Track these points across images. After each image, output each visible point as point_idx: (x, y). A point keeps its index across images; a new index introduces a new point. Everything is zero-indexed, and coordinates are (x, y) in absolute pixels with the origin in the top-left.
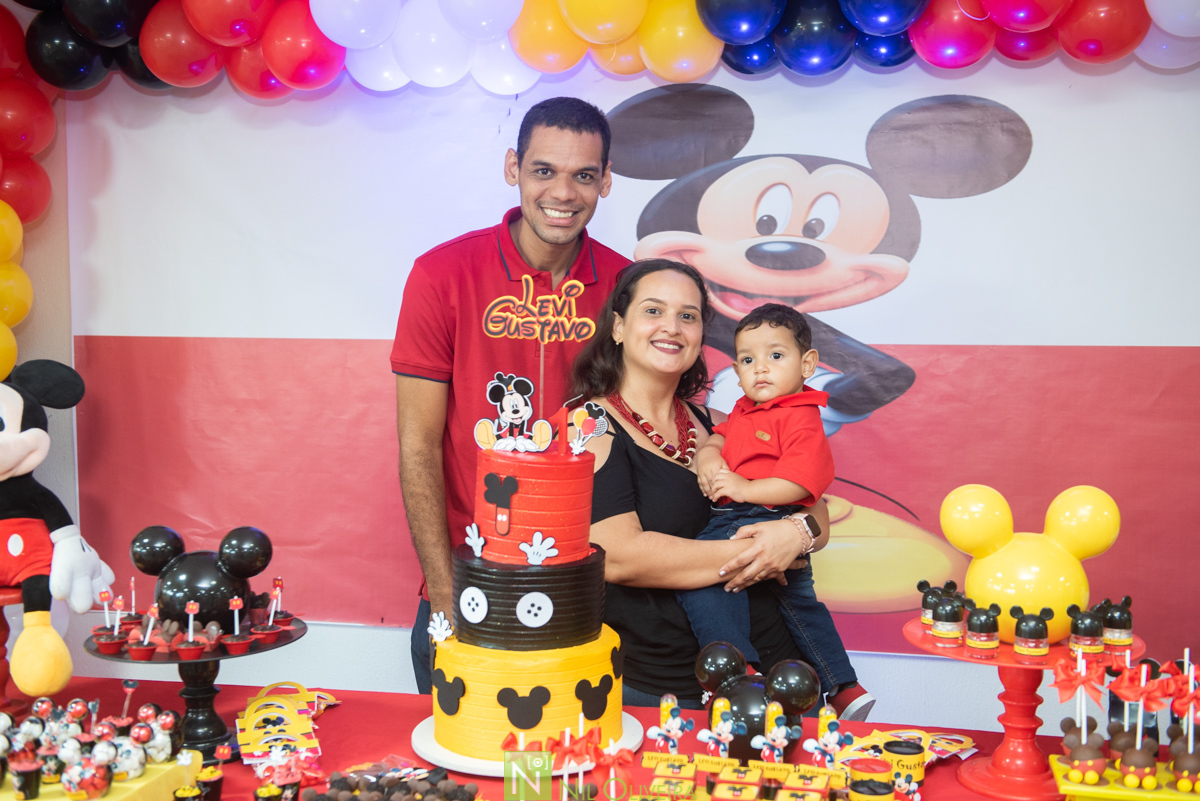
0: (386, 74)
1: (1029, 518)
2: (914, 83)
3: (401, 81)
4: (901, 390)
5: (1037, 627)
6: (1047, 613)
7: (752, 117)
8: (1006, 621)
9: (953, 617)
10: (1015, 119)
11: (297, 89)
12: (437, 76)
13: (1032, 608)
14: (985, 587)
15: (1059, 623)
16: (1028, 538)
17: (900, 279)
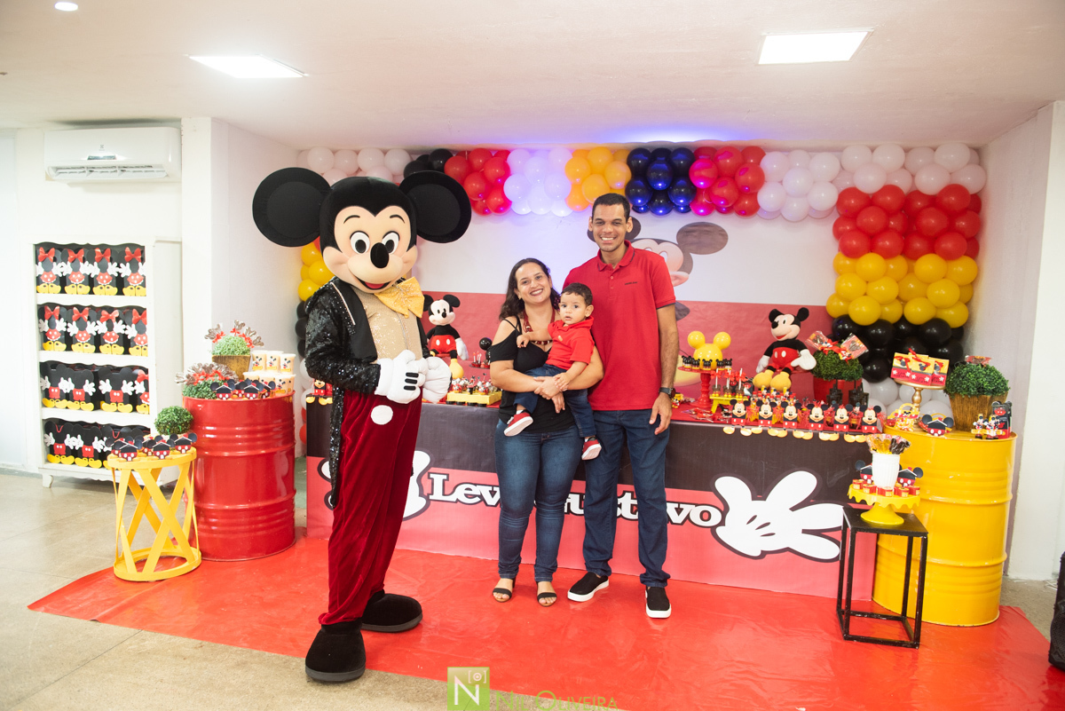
0: (524, 210)
1: (709, 340)
2: (691, 218)
3: (529, 211)
4: (685, 315)
5: (707, 364)
6: (711, 360)
7: (640, 226)
8: (701, 362)
9: (690, 363)
10: (723, 230)
11: (493, 213)
12: (542, 211)
13: (707, 360)
14: (698, 355)
15: (714, 364)
16: (709, 345)
17: (686, 279)
